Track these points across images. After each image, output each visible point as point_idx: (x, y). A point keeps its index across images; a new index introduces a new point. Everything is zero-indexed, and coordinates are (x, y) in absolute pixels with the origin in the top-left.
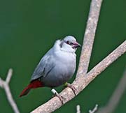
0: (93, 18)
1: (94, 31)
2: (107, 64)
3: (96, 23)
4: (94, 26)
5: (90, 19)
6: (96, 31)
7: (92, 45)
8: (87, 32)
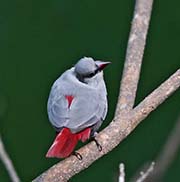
0: (141, 15)
1: (145, 37)
2: (168, 93)
3: (146, 22)
4: (143, 28)
5: (136, 16)
6: (148, 36)
7: (140, 60)
8: (133, 38)
